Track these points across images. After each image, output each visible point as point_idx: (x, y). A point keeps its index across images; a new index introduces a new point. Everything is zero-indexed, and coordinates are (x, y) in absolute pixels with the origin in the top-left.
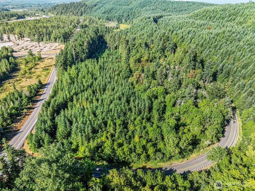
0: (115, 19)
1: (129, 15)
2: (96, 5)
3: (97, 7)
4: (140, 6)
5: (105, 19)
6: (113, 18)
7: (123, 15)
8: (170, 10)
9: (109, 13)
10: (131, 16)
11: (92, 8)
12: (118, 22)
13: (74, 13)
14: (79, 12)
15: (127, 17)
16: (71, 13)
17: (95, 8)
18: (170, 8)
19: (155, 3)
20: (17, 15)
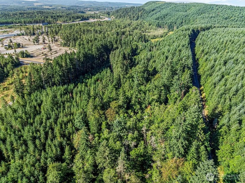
0: (166, 26)
1: (182, 23)
2: (154, 10)
3: (154, 12)
4: (198, 13)
5: (155, 25)
6: (164, 25)
7: (176, 22)
8: (235, 19)
9: (162, 19)
10: (184, 23)
11: (149, 13)
12: (169, 29)
13: (130, 17)
14: (135, 17)
15: (180, 25)
16: (128, 17)
17: (152, 13)
18: (235, 17)
19: (217, 9)
20: (81, 17)
